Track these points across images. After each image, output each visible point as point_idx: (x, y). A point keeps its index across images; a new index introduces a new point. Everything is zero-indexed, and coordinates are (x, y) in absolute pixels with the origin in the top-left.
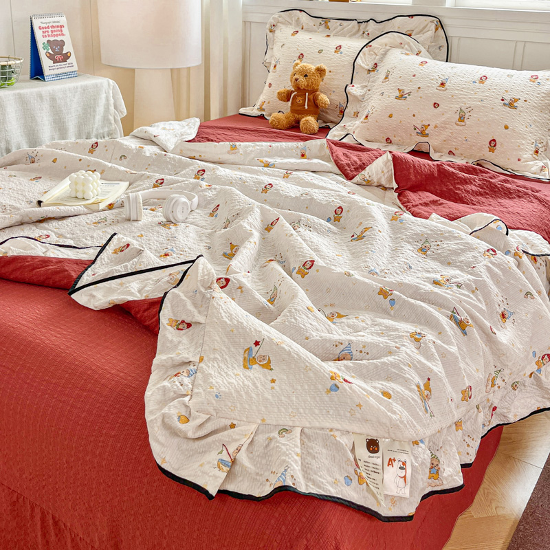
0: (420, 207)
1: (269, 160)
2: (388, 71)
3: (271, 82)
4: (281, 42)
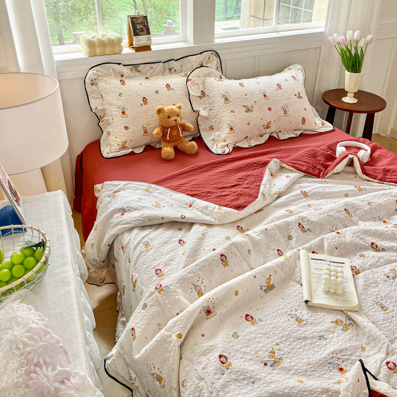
2: (224, 96)
3: (125, 125)
4: (116, 92)
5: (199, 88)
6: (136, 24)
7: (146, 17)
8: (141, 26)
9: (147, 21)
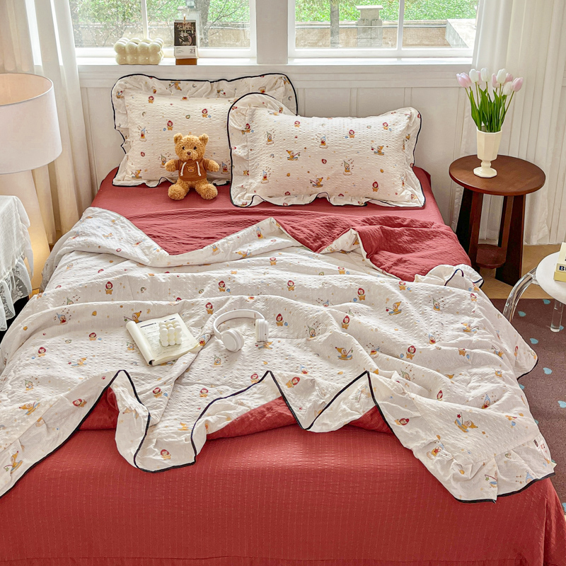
0: (394, 267)
1: (245, 250)
2: (268, 134)
3: (142, 151)
4: (139, 110)
5: (245, 119)
6: (180, 31)
7: (193, 24)
8: (186, 34)
9: (195, 28)
